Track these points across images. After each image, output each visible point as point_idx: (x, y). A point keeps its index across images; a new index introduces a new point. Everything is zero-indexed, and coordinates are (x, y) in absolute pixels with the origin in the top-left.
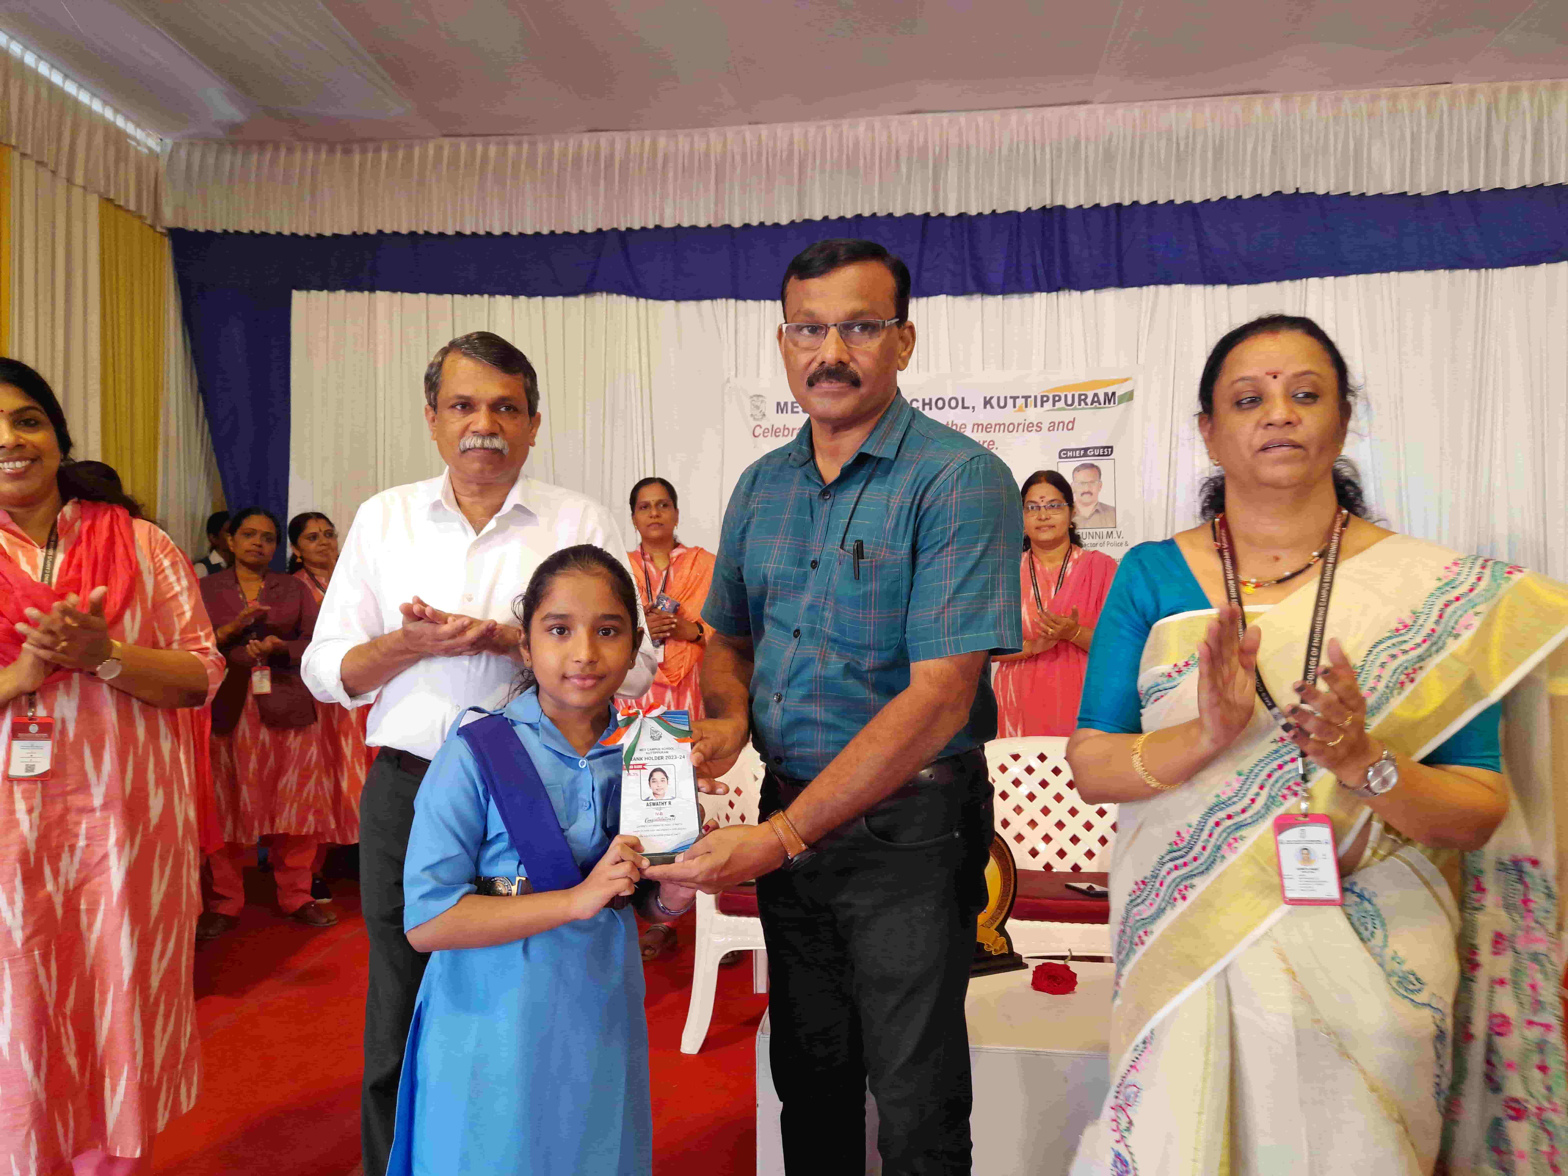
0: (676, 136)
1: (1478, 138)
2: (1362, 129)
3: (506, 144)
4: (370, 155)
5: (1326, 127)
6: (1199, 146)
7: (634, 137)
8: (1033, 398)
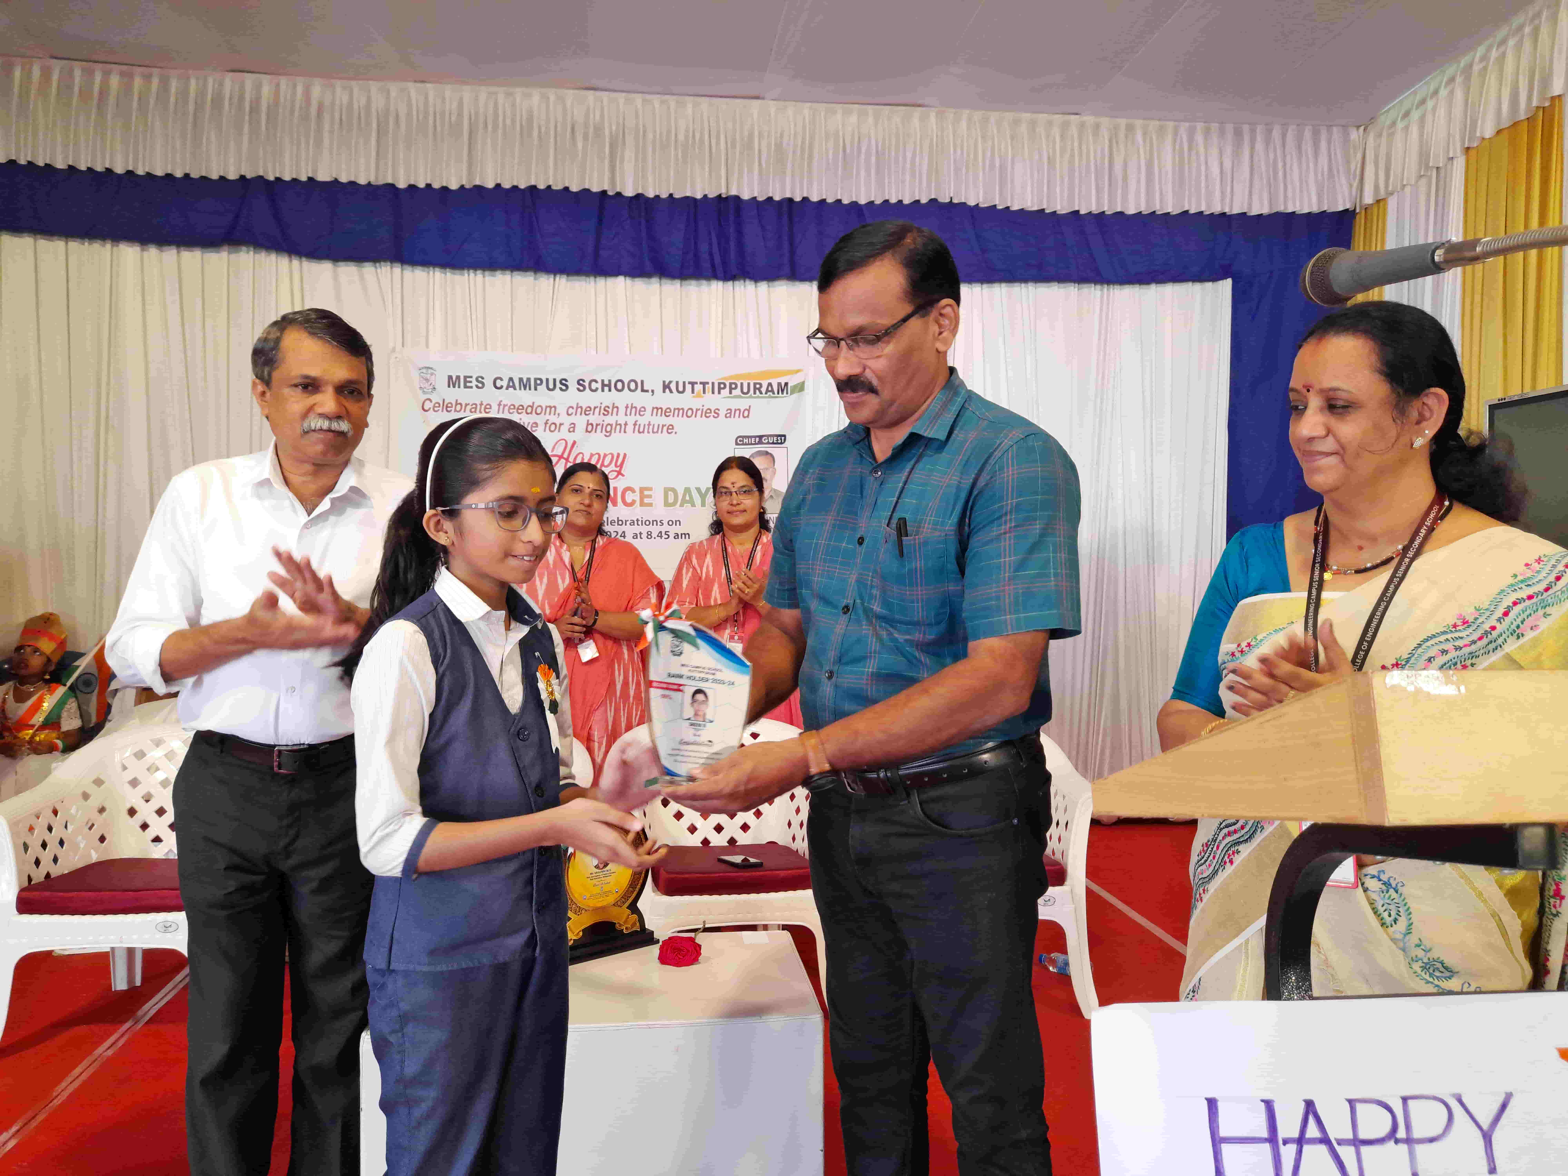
0: (333, 86)
2: (1006, 147)
3: (131, 75)
5: (976, 144)
6: (863, 150)
7: (284, 82)
8: (710, 385)
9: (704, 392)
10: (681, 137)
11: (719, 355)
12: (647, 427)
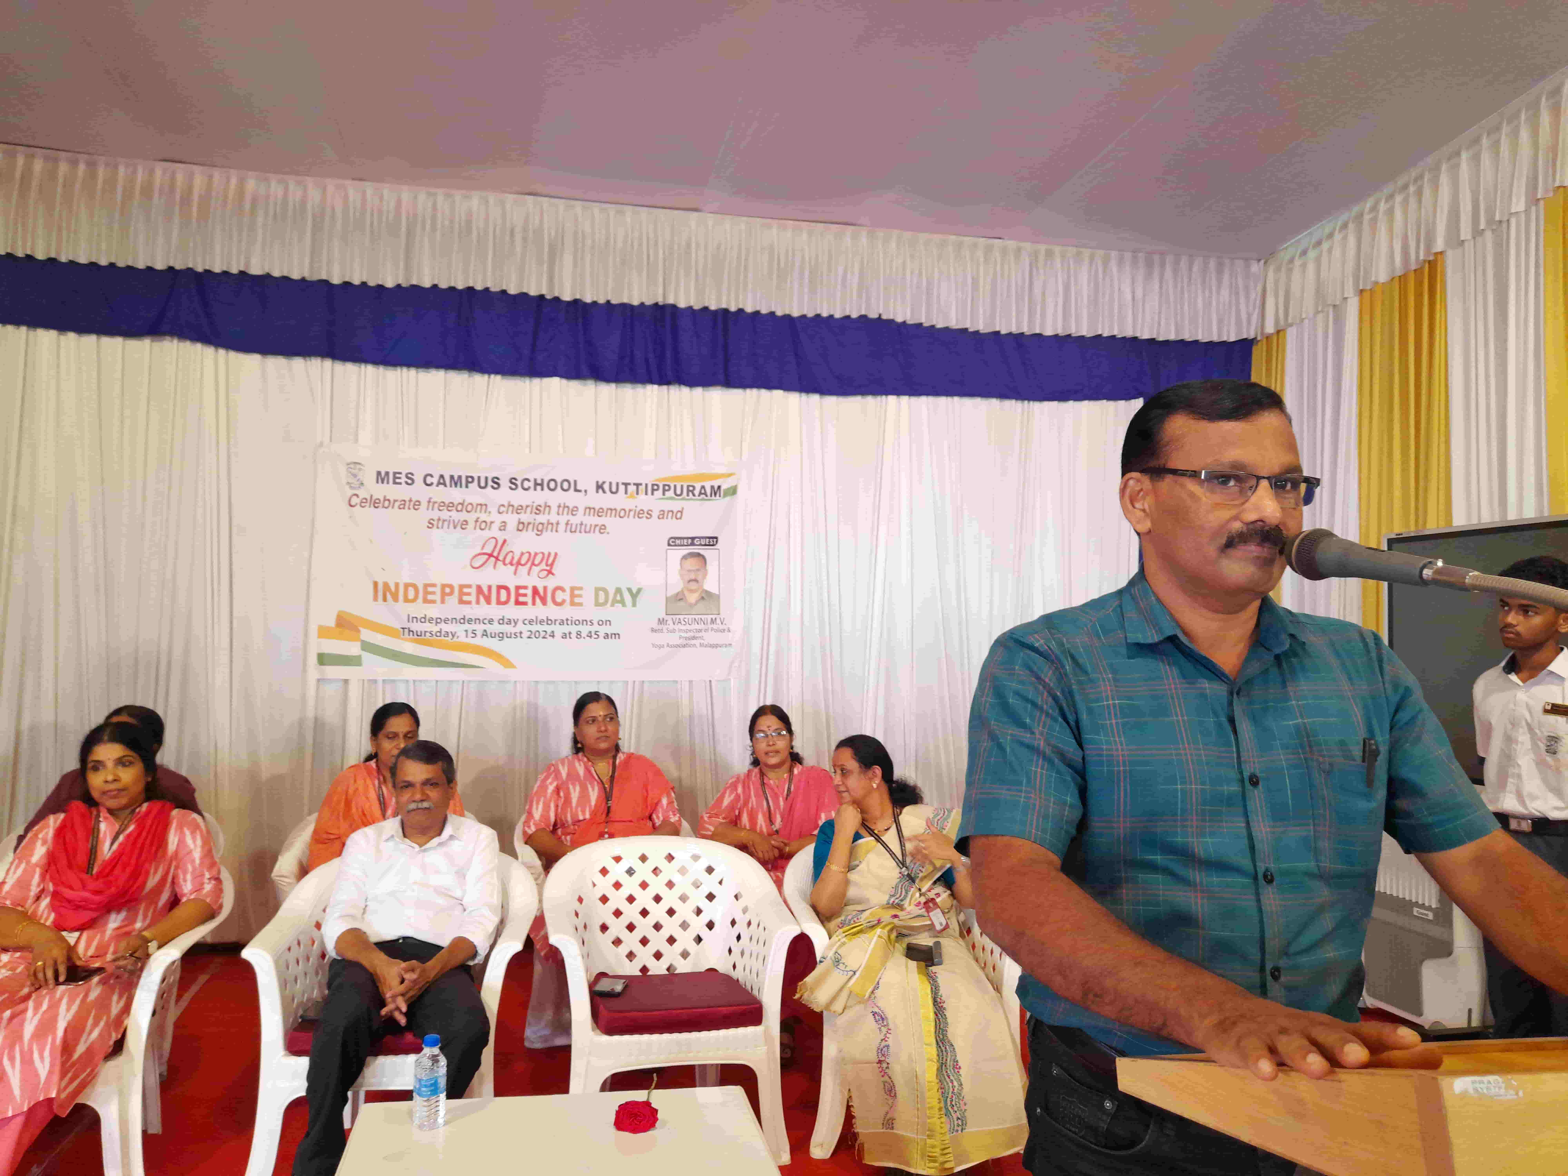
0: (268, 180)
1: (1023, 288)
2: (933, 266)
3: (57, 160)
5: (904, 263)
6: (797, 265)
8: (644, 486)
9: (637, 493)
11: (653, 457)
12: (579, 526)
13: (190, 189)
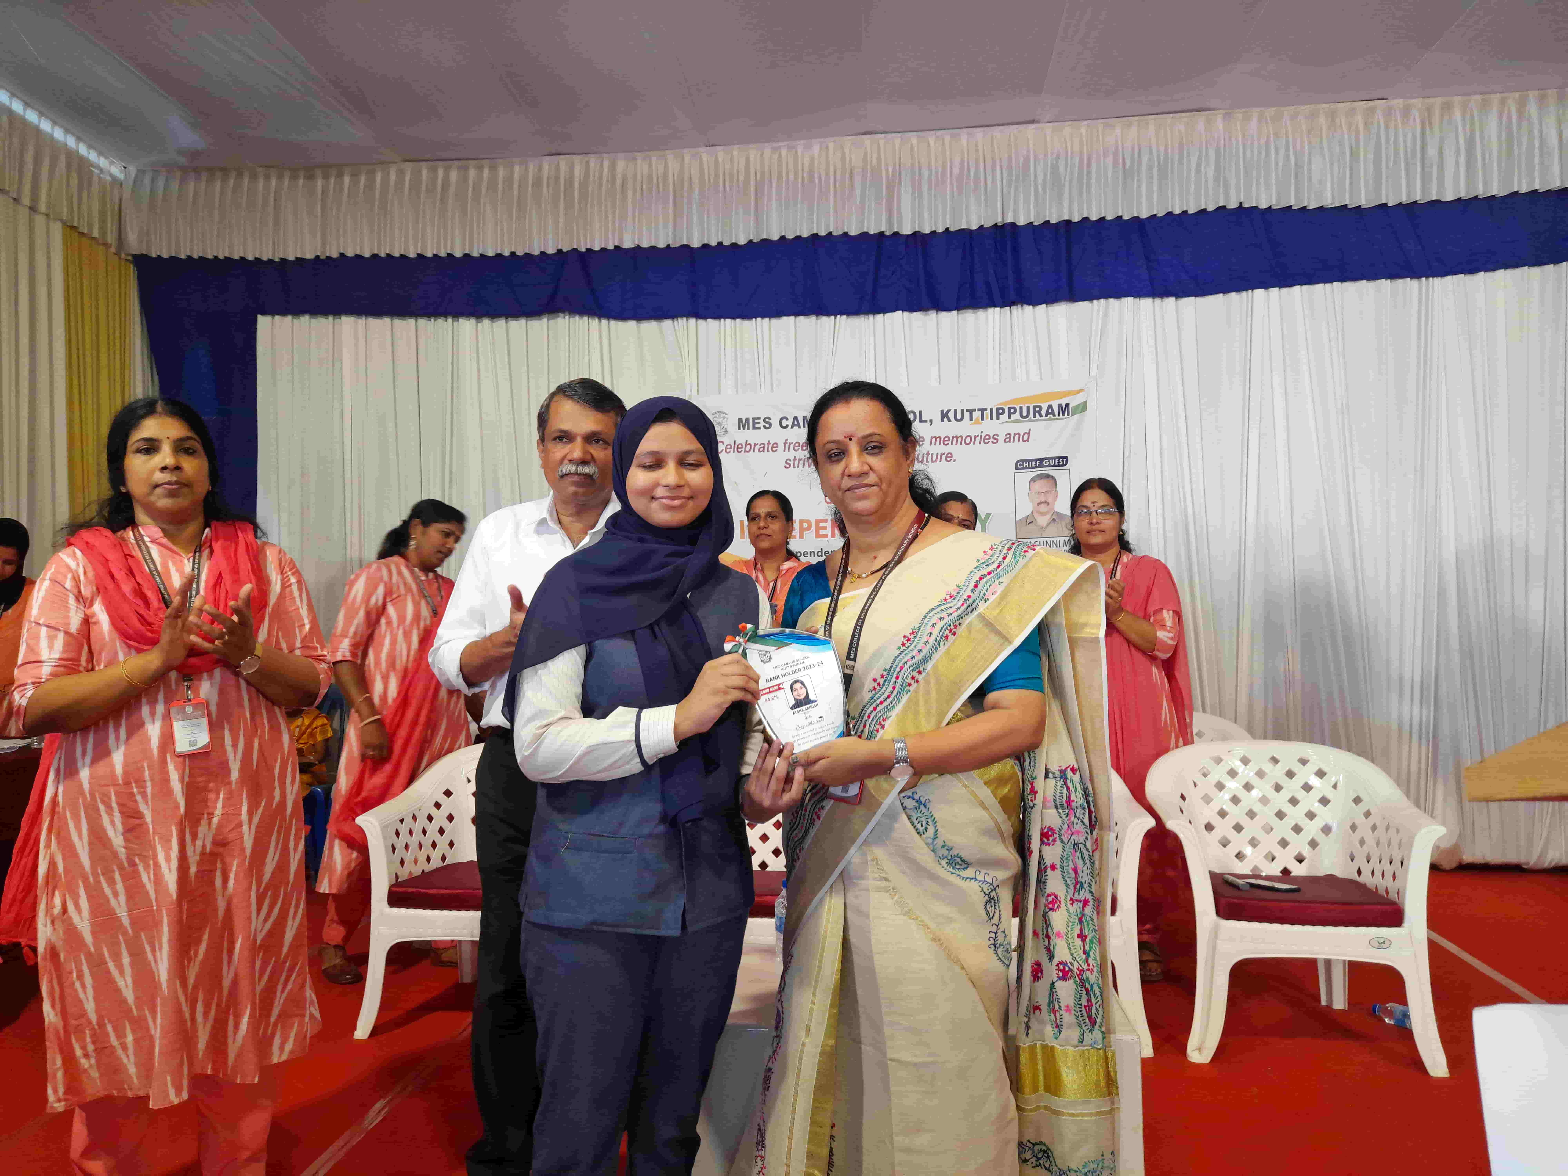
0: (634, 159)
1: (1414, 151)
2: (1302, 142)
3: (466, 169)
4: (332, 180)
5: (1267, 143)
6: (1144, 164)
7: (593, 161)
8: (989, 411)
9: (983, 419)
10: (956, 171)
11: (998, 381)
12: (925, 456)
13: (572, 177)
